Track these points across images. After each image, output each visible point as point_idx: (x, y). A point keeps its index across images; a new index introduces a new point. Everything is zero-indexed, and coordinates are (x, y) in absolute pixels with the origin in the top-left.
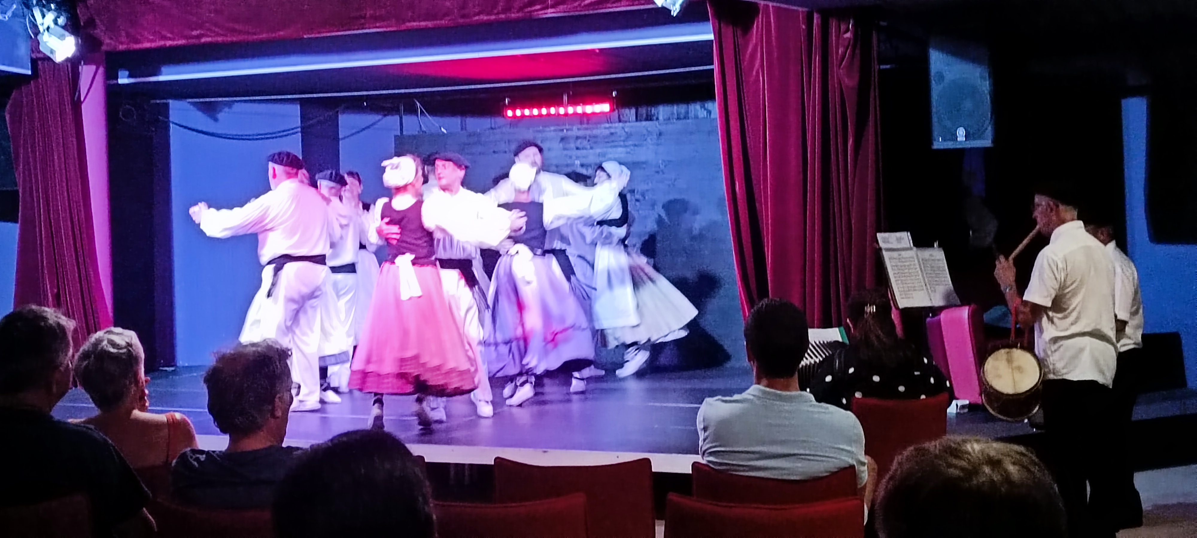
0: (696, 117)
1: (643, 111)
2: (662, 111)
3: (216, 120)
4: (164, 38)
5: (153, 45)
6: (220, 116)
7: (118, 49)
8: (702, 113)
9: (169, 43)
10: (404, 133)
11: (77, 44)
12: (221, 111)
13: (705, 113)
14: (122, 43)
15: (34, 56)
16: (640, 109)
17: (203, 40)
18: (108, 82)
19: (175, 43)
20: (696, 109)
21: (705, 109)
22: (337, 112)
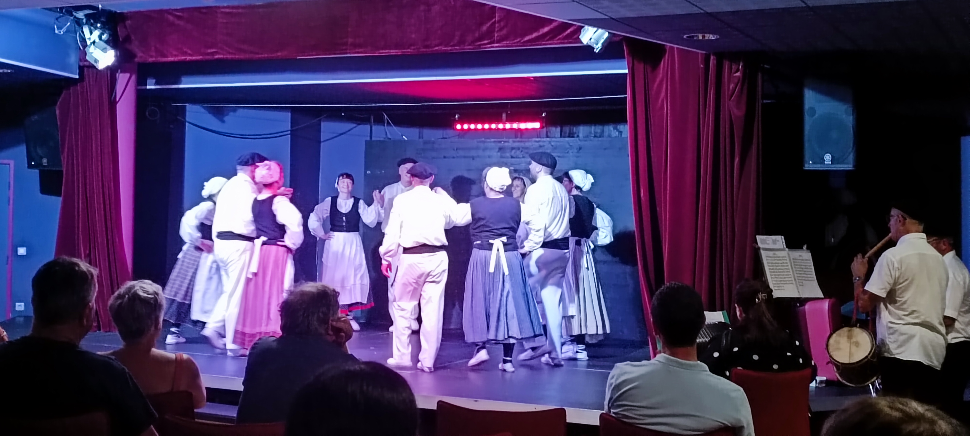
0: (610, 136)
1: (567, 129)
2: (582, 130)
3: (223, 121)
4: (185, 54)
5: (176, 59)
6: (226, 118)
7: (148, 62)
8: (615, 134)
9: (188, 58)
10: (373, 139)
11: (116, 56)
12: (227, 115)
13: (617, 133)
14: (152, 57)
15: (81, 64)
16: (564, 128)
17: (217, 57)
18: (140, 87)
19: (194, 58)
20: (610, 130)
21: (617, 130)
22: (320, 121)
